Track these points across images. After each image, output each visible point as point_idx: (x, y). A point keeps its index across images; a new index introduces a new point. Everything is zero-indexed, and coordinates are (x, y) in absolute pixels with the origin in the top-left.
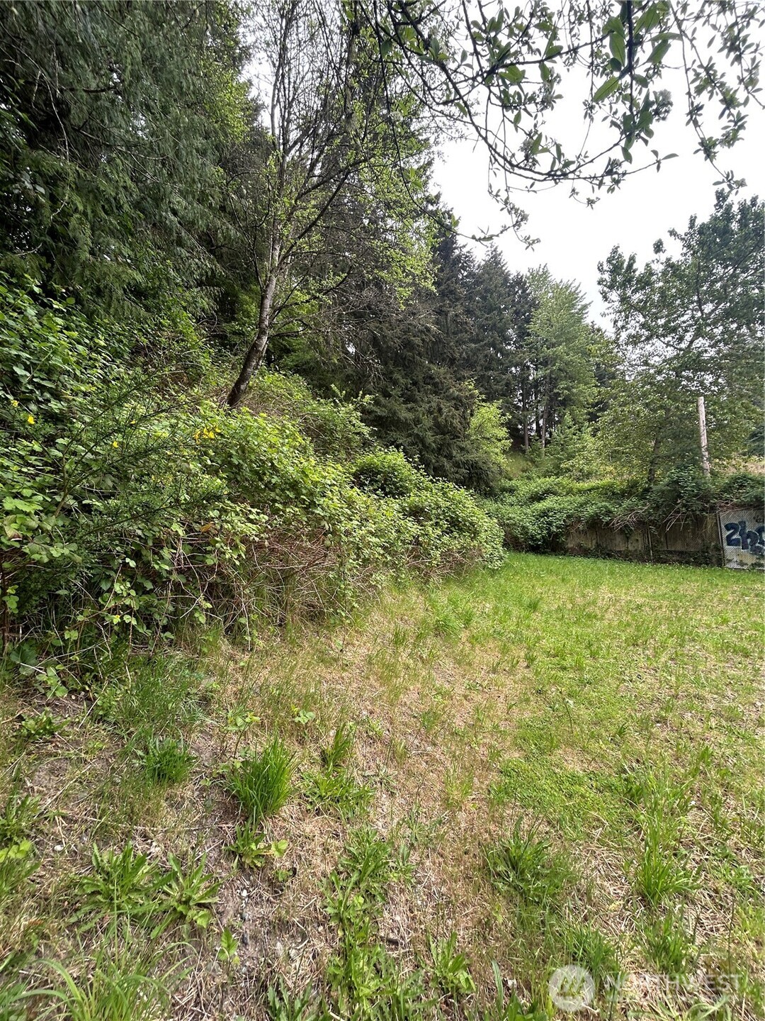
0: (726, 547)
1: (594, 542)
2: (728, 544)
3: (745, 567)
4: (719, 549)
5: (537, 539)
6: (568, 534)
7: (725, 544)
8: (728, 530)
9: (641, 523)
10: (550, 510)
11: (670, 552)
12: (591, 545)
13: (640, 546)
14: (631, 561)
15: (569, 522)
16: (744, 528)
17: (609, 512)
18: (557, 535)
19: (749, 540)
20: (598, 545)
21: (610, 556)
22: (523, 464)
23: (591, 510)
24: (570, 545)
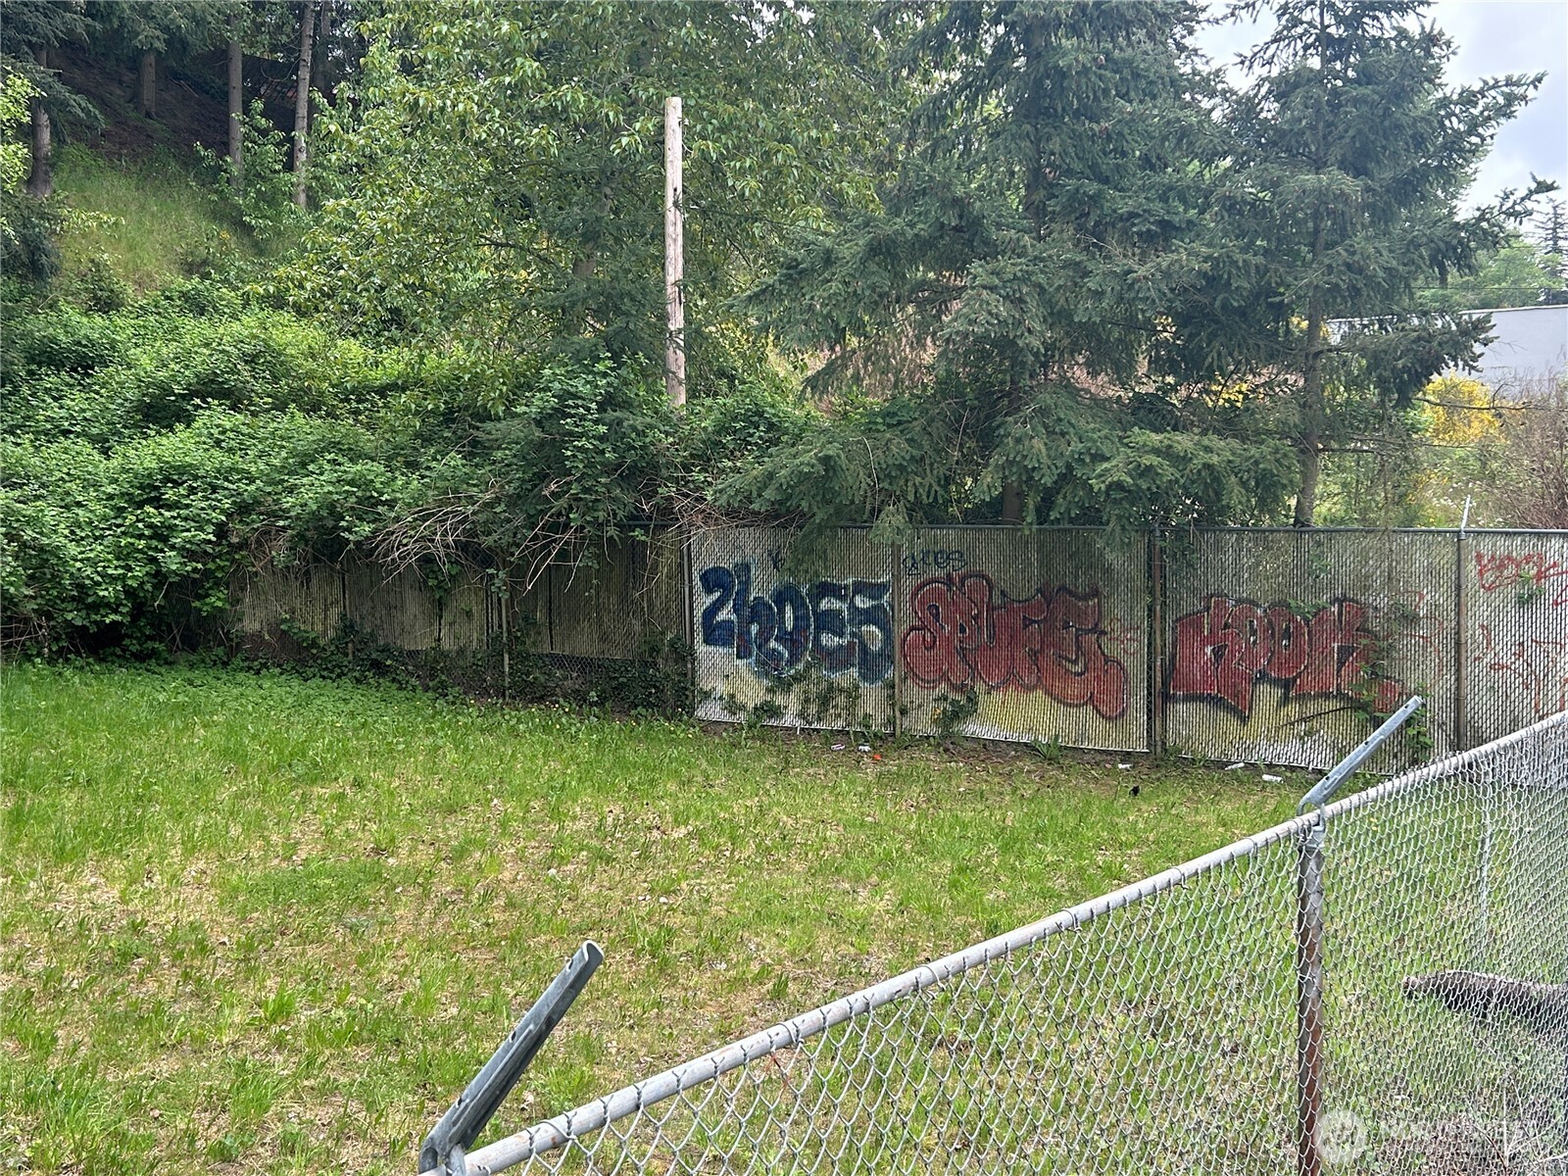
0: (701, 649)
1: (334, 613)
2: (707, 641)
3: (742, 717)
4: (684, 655)
5: (102, 604)
6: (238, 581)
7: (699, 638)
8: (709, 591)
9: (473, 553)
10: (174, 474)
11: (559, 661)
12: (320, 623)
13: (474, 636)
14: (442, 691)
15: (238, 531)
16: (746, 586)
17: (369, 505)
18: (192, 586)
19: (754, 628)
20: (348, 628)
21: (379, 668)
22: (195, 229)
23: (311, 491)
24: (250, 625)
